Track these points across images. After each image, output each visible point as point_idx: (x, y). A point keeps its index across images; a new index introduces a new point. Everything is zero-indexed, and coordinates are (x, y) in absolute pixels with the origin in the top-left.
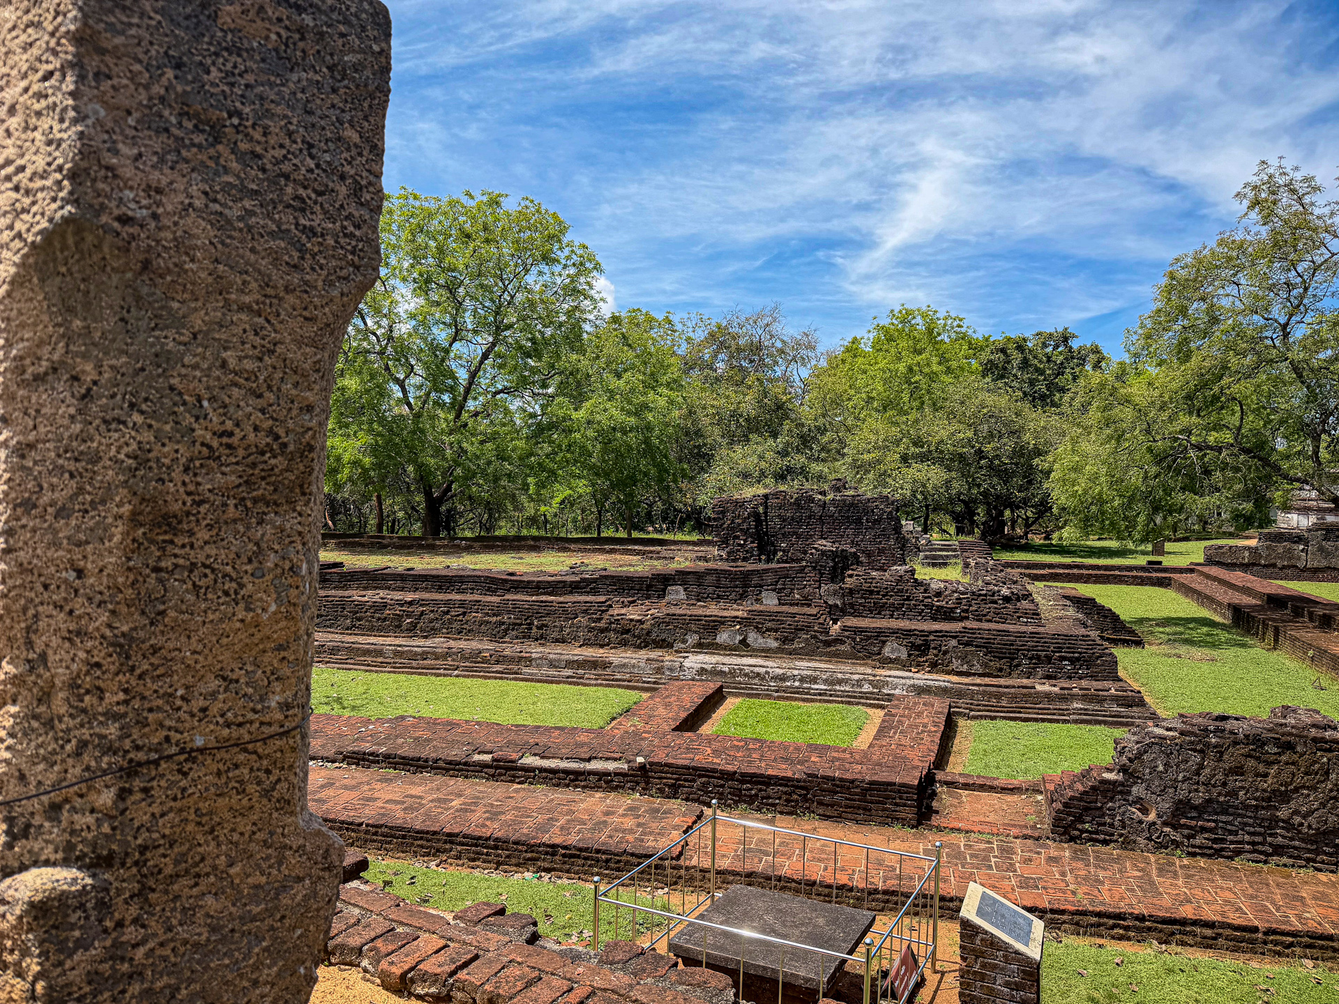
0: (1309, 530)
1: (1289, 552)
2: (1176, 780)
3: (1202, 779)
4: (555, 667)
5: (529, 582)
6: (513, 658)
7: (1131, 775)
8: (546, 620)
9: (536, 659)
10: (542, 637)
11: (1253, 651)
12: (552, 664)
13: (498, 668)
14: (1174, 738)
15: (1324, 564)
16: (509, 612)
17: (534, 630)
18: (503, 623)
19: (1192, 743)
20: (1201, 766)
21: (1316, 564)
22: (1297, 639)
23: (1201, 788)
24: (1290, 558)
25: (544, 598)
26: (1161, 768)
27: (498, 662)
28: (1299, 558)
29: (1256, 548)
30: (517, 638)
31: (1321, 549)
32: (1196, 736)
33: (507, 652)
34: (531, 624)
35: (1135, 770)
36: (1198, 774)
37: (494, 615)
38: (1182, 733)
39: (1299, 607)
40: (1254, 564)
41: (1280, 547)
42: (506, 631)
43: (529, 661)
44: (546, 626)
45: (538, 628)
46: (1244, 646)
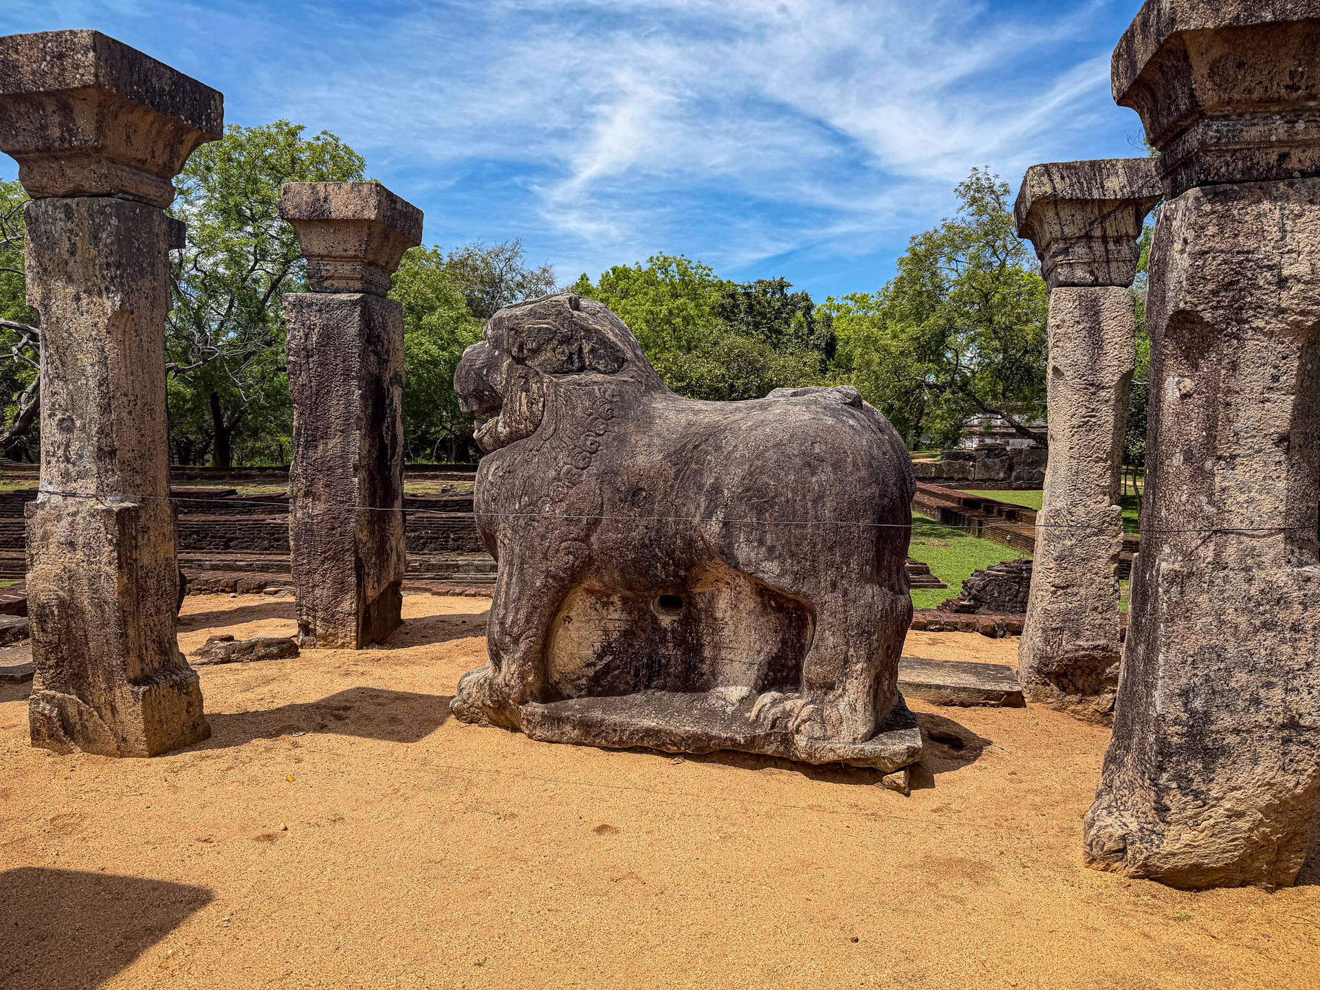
0: (976, 450)
1: (962, 469)
2: (1005, 602)
3: (1019, 599)
4: (481, 571)
5: (436, 501)
6: (442, 566)
7: (979, 600)
8: (462, 534)
9: (463, 566)
10: (458, 548)
11: (968, 539)
12: (478, 569)
13: (428, 575)
14: (1003, 576)
15: (987, 476)
16: (425, 528)
17: (451, 542)
18: (422, 538)
19: (1013, 577)
20: (1018, 591)
21: (981, 476)
22: (998, 528)
23: (1018, 605)
24: (963, 472)
25: (453, 514)
26: (996, 595)
27: (428, 570)
28: (970, 472)
29: (940, 465)
30: (435, 550)
31: (985, 465)
32: (1015, 573)
33: (433, 561)
34: (448, 537)
35: (981, 598)
36: (1017, 597)
37: (412, 531)
38: (1008, 572)
39: (990, 507)
40: (938, 478)
41: (957, 464)
42: (424, 544)
43: (457, 568)
44: (462, 538)
45: (454, 540)
46: (961, 536)
